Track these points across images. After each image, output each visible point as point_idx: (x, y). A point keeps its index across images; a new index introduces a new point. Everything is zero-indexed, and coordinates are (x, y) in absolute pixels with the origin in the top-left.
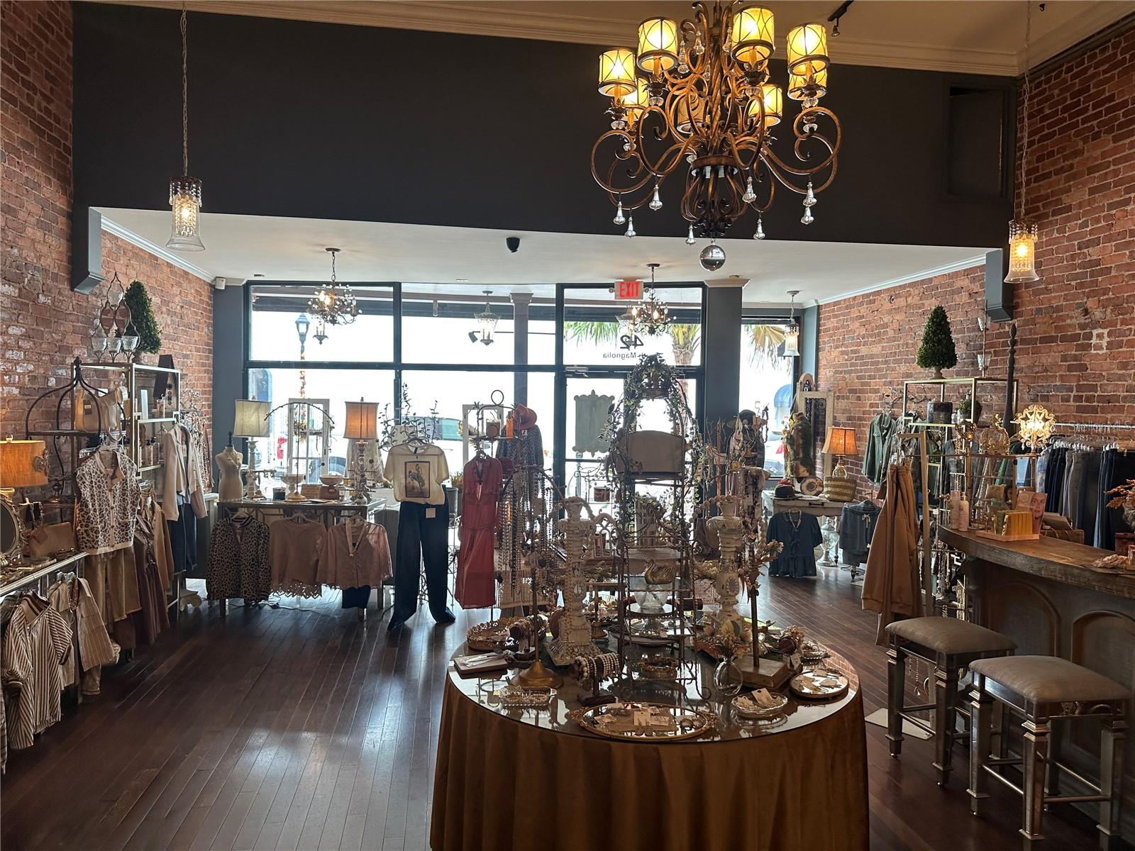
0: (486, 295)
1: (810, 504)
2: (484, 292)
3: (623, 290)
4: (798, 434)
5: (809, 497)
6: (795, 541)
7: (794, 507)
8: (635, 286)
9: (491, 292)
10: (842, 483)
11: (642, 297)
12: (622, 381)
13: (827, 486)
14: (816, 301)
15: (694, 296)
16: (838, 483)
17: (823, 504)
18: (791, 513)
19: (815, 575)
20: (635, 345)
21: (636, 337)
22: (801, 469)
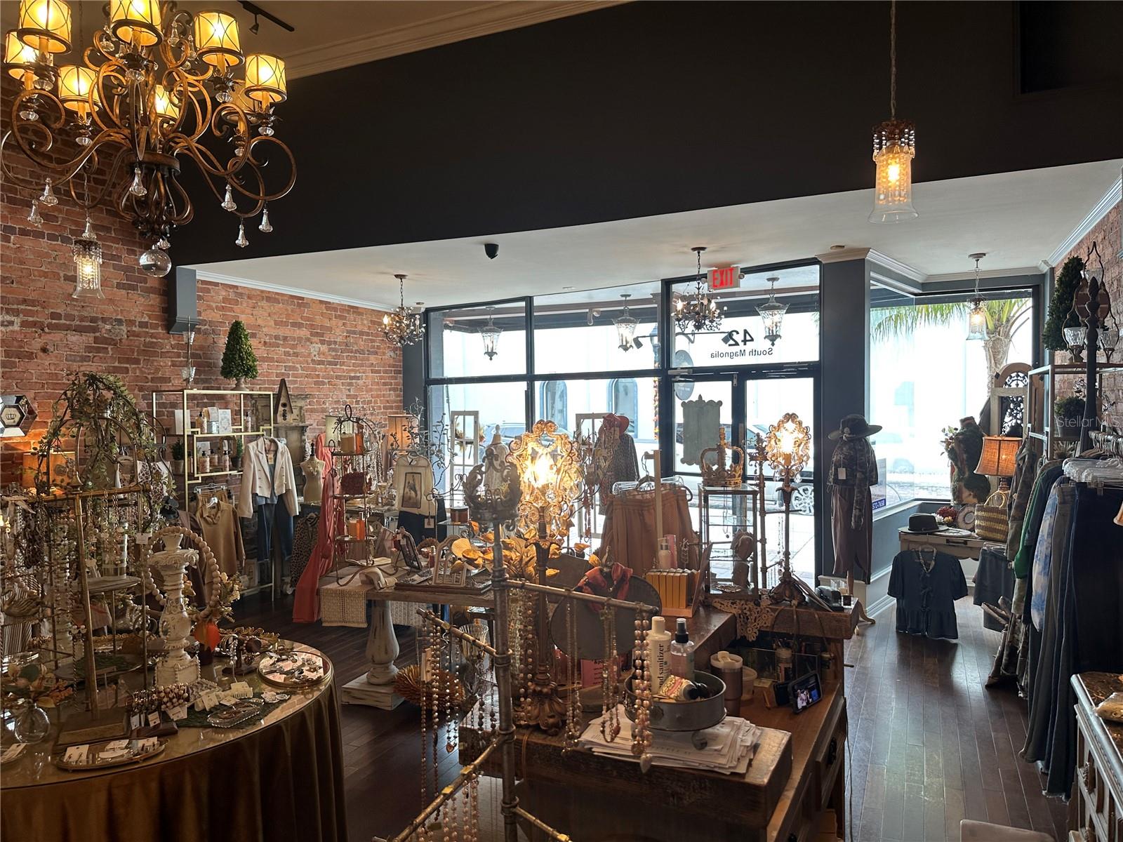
0: (624, 298)
1: (948, 541)
2: (622, 296)
3: (717, 279)
4: (959, 446)
5: (953, 532)
6: (927, 590)
7: (926, 543)
8: (729, 272)
9: (629, 296)
10: (994, 515)
11: (738, 286)
12: (729, 383)
13: (976, 516)
14: (1046, 262)
15: (810, 277)
16: (990, 515)
17: (965, 542)
18: (923, 551)
19: (956, 637)
20: (745, 341)
21: (746, 332)
22: (966, 493)
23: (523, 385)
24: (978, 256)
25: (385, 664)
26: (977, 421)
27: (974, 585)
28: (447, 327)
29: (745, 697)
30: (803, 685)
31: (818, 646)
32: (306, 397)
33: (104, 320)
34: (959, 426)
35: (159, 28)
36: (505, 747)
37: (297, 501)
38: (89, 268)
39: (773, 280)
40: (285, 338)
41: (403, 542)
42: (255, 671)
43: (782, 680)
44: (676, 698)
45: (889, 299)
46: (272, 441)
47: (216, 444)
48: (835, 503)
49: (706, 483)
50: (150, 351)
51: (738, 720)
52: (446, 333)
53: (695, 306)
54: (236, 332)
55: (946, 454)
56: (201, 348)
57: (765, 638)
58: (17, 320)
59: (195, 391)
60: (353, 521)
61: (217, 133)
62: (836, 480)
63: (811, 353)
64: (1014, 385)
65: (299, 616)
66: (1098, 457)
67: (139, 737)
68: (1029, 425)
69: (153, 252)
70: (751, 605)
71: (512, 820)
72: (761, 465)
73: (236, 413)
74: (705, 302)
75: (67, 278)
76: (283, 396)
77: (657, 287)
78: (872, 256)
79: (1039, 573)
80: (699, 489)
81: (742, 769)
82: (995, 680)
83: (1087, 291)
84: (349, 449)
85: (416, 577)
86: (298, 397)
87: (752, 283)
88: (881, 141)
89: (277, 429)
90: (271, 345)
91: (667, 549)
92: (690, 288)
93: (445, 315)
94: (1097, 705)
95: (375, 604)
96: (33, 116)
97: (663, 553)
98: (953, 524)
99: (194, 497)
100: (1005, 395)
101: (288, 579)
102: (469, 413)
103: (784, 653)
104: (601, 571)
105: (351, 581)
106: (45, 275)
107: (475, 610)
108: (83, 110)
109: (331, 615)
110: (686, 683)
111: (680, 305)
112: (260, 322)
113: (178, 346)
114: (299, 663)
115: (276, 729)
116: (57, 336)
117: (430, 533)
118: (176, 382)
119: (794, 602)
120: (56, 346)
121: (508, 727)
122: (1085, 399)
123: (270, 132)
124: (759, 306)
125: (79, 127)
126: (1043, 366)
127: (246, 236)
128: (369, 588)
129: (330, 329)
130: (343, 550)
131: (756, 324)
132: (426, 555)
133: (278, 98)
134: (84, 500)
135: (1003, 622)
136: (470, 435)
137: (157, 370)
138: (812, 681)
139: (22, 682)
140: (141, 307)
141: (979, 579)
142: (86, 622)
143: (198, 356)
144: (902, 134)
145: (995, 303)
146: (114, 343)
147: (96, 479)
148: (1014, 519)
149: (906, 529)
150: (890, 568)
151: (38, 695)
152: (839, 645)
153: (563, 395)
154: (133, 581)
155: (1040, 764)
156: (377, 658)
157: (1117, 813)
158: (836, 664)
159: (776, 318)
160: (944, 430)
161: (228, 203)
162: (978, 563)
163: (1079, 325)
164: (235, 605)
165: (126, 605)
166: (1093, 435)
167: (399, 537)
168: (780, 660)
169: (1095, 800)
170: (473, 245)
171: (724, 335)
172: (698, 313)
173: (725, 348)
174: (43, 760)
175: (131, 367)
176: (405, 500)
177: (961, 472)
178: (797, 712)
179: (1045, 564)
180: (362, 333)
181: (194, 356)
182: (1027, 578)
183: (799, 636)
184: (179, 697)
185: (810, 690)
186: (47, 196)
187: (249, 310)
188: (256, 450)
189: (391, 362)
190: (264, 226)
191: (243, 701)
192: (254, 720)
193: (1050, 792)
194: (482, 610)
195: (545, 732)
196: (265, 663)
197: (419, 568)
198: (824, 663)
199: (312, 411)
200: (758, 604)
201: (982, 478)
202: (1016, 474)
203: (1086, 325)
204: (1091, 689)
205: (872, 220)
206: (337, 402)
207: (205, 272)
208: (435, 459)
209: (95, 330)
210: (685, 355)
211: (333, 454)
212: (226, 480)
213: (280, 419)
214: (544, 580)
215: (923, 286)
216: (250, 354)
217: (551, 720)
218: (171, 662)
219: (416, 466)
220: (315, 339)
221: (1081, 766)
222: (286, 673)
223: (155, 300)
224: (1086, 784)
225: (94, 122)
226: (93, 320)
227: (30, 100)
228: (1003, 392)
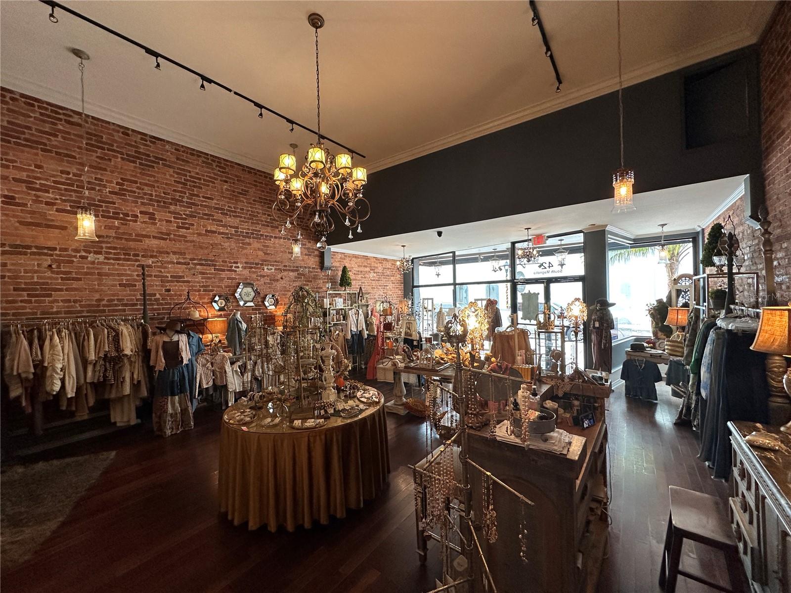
1: (651, 355)
3: (536, 241)
5: (653, 351)
6: (641, 377)
7: (640, 356)
8: (541, 238)
10: (676, 344)
11: (545, 243)
12: (543, 285)
13: (666, 345)
14: (699, 226)
15: (579, 238)
16: (673, 344)
17: (660, 356)
18: (638, 360)
19: (657, 400)
20: (549, 267)
21: (550, 263)
22: (660, 334)
23: (452, 287)
24: (663, 225)
25: (400, 397)
26: (665, 300)
27: (666, 376)
28: (420, 265)
29: (559, 421)
30: (587, 417)
31: (592, 400)
32: (369, 293)
33: (301, 267)
34: (656, 303)
35: (324, 162)
36: (462, 434)
37: (366, 333)
38: (297, 249)
39: (561, 240)
40: (361, 272)
41: (407, 350)
42: (356, 396)
43: (575, 414)
44: (533, 419)
45: (616, 246)
46: (357, 310)
47: (338, 312)
48: (593, 337)
49: (539, 328)
50: (315, 278)
51: (561, 431)
52: (420, 267)
53: (527, 252)
54: (345, 270)
55: (649, 315)
56: (333, 276)
57: (566, 396)
58: (273, 268)
59: (331, 292)
60: (388, 341)
61: (343, 198)
62: (594, 327)
63: (581, 271)
64: (683, 284)
65: (369, 377)
66: (736, 317)
67: (318, 418)
68: (695, 302)
69: (322, 242)
70: (560, 381)
71: (465, 464)
72: (563, 321)
73: (345, 300)
74: (531, 251)
75: (289, 253)
76: (361, 293)
77: (509, 245)
78: (608, 228)
79: (705, 372)
80: (535, 331)
81: (565, 452)
82: (679, 421)
83: (726, 239)
84: (385, 313)
85: (412, 364)
86: (366, 293)
87: (551, 242)
88: (617, 177)
89: (358, 306)
90: (356, 274)
91: (521, 356)
92: (525, 245)
93: (420, 260)
94: (744, 437)
95: (397, 373)
96: (283, 197)
97: (519, 358)
98: (654, 348)
99: (330, 331)
100: (679, 288)
101: (363, 363)
102: (430, 299)
103: (576, 403)
104: (497, 365)
105: (388, 364)
106: (282, 252)
107: (435, 378)
108: (298, 193)
109: (380, 377)
110: (537, 413)
111: (520, 252)
112: (353, 266)
113: (325, 276)
114: (371, 395)
115: (364, 419)
116: (285, 273)
117: (417, 347)
118: (324, 289)
119: (580, 380)
120: (286, 277)
121: (463, 426)
122: (727, 290)
123: (361, 196)
124: (555, 252)
125: (297, 199)
126: (699, 275)
127: (352, 234)
128: (395, 367)
129: (377, 267)
130: (384, 352)
131: (554, 259)
132: (415, 355)
133: (364, 183)
134: (299, 331)
135: (682, 394)
136: (430, 308)
137: (318, 285)
138: (591, 415)
139: (280, 396)
140: (313, 262)
141: (669, 373)
142: (300, 376)
143: (332, 279)
144: (627, 173)
145: (671, 246)
146: (303, 275)
147: (302, 324)
148: (688, 346)
149: (629, 349)
150: (622, 366)
151: (285, 400)
152: (602, 401)
153: (466, 291)
154: (315, 361)
155: (707, 463)
156: (398, 395)
157: (760, 492)
158: (601, 409)
159: (563, 257)
160: (647, 305)
161: (347, 223)
162: (668, 366)
163: (722, 255)
164: (349, 371)
165: (311, 370)
166: (732, 307)
167: (405, 348)
168: (574, 405)
169: (746, 485)
170: (433, 232)
171: (539, 265)
172: (528, 256)
173: (540, 270)
174: (286, 424)
175: (309, 283)
176: (406, 334)
177: (657, 324)
178: (584, 429)
179: (708, 367)
180: (388, 269)
181: (330, 279)
182: (698, 374)
183: (583, 396)
184: (331, 405)
185: (590, 420)
186: (288, 225)
187: (348, 262)
188: (351, 313)
189: (399, 279)
190: (359, 230)
191: (352, 408)
192: (356, 416)
193: (716, 477)
194: (438, 378)
195: (475, 429)
196: (359, 394)
197: (413, 360)
198: (595, 408)
199: (371, 299)
200: (563, 381)
201: (668, 326)
202: (688, 325)
203: (726, 255)
204: (740, 429)
205: (613, 212)
206: (380, 295)
207: (334, 248)
208: (417, 317)
209: (297, 271)
210: (522, 273)
211: (380, 315)
212: (341, 325)
213: (360, 302)
214: (473, 367)
215: (634, 240)
216: (349, 278)
217: (477, 425)
218: (327, 392)
219: (410, 320)
220: (372, 271)
221: (735, 466)
222: (367, 398)
223: (317, 259)
224: (739, 475)
225: (302, 197)
226: (297, 267)
227: (282, 192)
228: (678, 286)
